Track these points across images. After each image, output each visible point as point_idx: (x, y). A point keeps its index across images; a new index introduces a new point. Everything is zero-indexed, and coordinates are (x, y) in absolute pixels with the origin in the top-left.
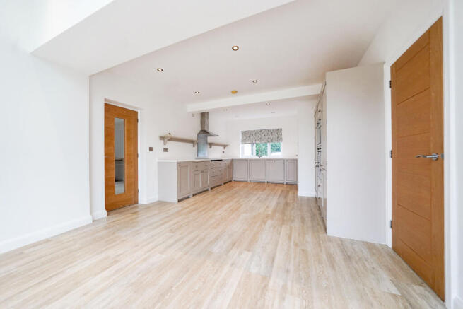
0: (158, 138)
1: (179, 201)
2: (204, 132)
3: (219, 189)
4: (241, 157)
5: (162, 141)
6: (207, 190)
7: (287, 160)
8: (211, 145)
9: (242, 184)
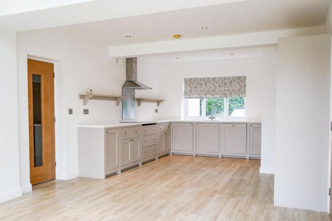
0: (78, 97)
1: (107, 177)
2: (131, 83)
3: (152, 164)
4: (183, 119)
5: (82, 100)
6: (137, 166)
7: (251, 125)
8: (139, 101)
9: (185, 159)
